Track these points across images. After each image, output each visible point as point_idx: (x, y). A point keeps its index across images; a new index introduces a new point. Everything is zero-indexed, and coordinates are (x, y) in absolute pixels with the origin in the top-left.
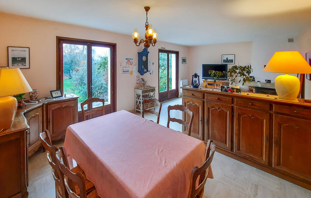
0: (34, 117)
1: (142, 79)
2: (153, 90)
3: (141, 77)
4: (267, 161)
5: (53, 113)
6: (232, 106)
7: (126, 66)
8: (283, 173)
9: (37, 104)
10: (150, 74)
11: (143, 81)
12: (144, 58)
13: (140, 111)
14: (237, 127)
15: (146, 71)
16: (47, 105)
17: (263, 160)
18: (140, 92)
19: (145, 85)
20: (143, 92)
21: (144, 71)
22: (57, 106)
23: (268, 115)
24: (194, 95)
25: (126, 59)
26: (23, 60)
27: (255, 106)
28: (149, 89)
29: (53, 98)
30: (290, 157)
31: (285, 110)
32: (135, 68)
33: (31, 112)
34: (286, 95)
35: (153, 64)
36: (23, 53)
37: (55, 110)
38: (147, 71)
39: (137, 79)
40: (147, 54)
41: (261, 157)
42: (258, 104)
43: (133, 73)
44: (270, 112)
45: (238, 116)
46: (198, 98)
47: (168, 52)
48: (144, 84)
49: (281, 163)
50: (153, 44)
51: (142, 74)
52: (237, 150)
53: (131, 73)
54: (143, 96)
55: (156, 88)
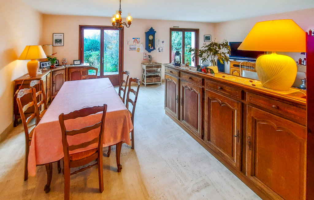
0: (60, 75)
1: (149, 56)
2: (159, 66)
3: (149, 54)
4: (238, 164)
5: (72, 74)
6: (203, 88)
7: (132, 44)
8: (260, 190)
9: (63, 67)
10: (159, 51)
11: (150, 57)
12: (151, 37)
13: (144, 83)
14: (207, 113)
15: (152, 48)
16: (69, 68)
17: (234, 161)
18: (144, 67)
19: (152, 61)
20: (147, 67)
21: (151, 48)
22: (74, 70)
23: (240, 104)
24: (172, 73)
25: (133, 39)
26: (60, 41)
27: (225, 91)
28: (154, 65)
29: (74, 65)
30: (269, 170)
31: (261, 102)
32: (141, 46)
33: (57, 71)
34: (266, 82)
35: (163, 42)
36: (61, 36)
37: (73, 72)
38: (154, 49)
39: (144, 56)
40: (154, 34)
41: (232, 156)
42: (228, 89)
43: (140, 50)
44: (243, 101)
45: (208, 100)
46: (175, 76)
47: (184, 30)
48: (150, 61)
49: (257, 175)
50: (128, 26)
51: (149, 52)
52: (207, 139)
53: (138, 50)
54: (147, 71)
55: (162, 65)
